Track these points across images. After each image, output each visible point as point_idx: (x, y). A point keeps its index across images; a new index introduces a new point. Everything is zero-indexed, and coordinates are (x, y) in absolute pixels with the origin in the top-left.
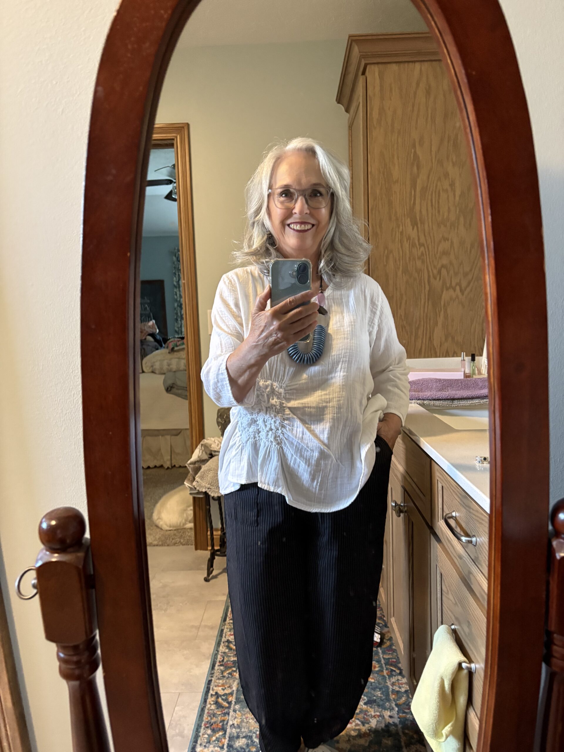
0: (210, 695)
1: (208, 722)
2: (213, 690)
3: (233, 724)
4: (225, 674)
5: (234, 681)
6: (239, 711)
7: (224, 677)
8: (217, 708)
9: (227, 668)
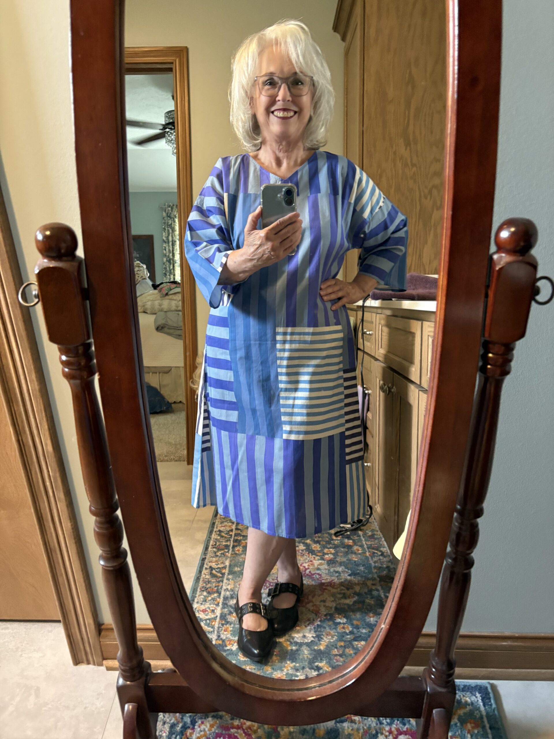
0: (204, 568)
1: (203, 587)
2: (207, 564)
3: (227, 589)
4: (219, 554)
5: (226, 559)
6: (232, 580)
7: (217, 556)
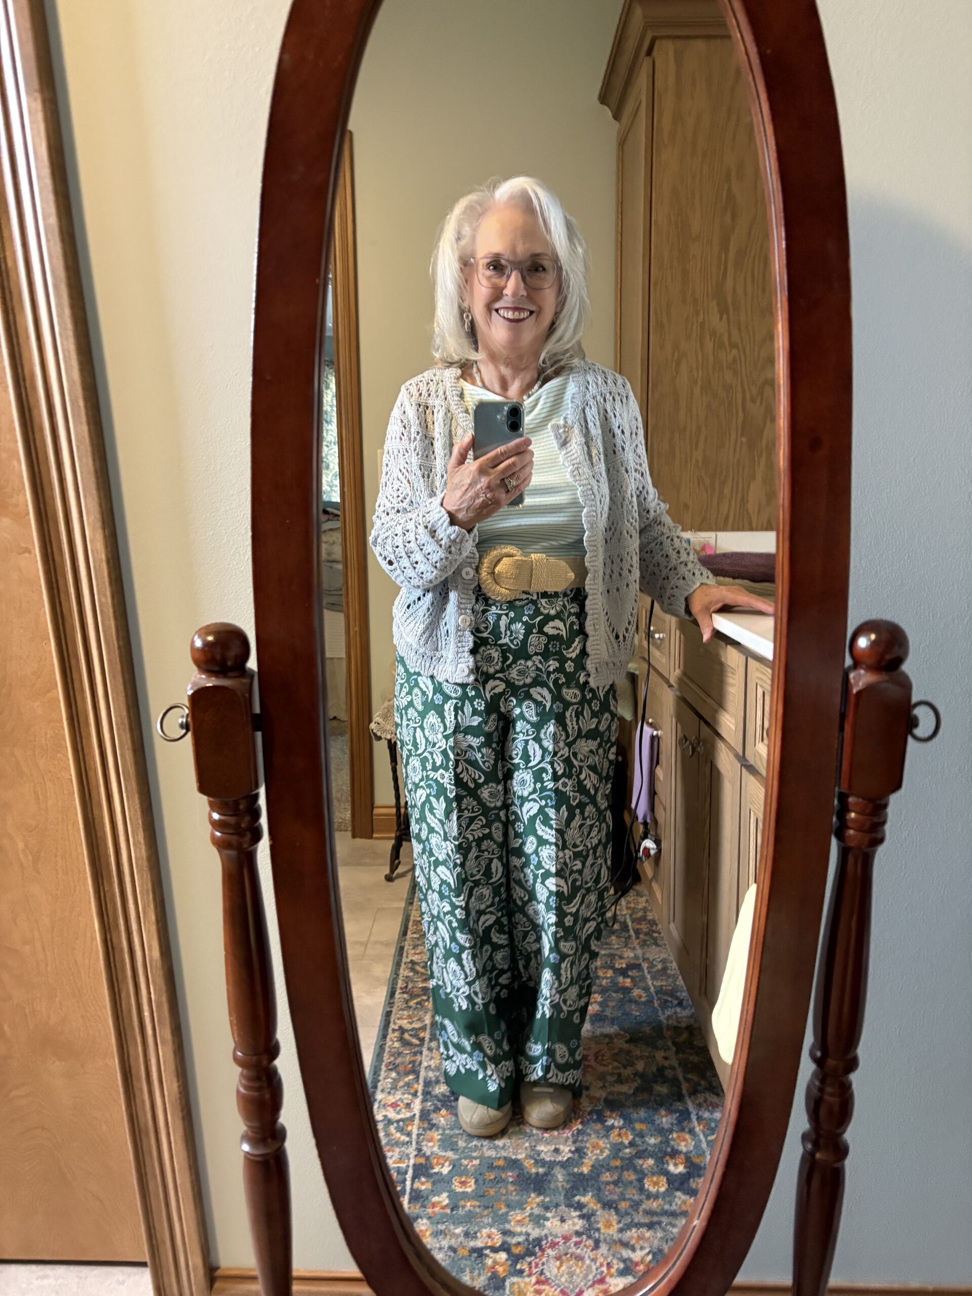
1: (390, 1063)
2: (395, 1023)
3: (429, 1066)
4: (412, 1003)
8: (403, 1046)
9: (413, 996)
